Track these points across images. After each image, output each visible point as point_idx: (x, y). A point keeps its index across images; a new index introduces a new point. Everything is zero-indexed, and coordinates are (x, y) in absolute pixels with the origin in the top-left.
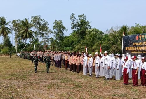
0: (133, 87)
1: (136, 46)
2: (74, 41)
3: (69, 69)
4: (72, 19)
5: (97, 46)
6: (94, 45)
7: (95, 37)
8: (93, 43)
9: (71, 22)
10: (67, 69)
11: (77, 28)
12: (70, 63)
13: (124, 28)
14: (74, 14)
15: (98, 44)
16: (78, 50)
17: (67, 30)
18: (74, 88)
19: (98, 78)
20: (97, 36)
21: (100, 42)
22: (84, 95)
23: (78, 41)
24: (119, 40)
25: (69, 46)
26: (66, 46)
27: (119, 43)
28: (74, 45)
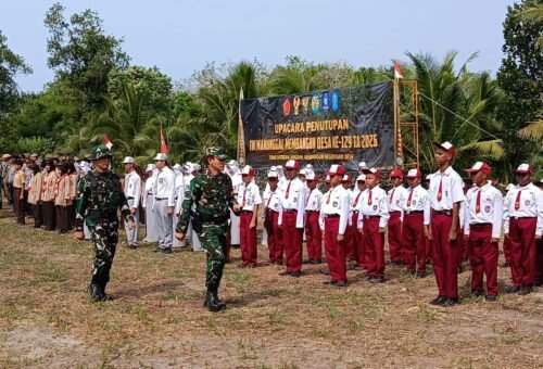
0: (239, 271)
1: (283, 136)
2: (61, 114)
3: (32, 220)
4: (51, 26)
5: (151, 133)
6: (138, 132)
7: (142, 99)
8: (136, 124)
9: (51, 36)
10: (21, 221)
11: (73, 62)
12: (32, 199)
13: (245, 72)
14: (60, 8)
15: (154, 127)
16: (79, 149)
17: (27, 70)
18: (34, 283)
19: (135, 247)
20: (152, 95)
21: (161, 118)
22: (65, 303)
23: (80, 115)
24: (229, 114)
25: (38, 132)
26: (27, 135)
27: (229, 123)
28: (61, 128)
